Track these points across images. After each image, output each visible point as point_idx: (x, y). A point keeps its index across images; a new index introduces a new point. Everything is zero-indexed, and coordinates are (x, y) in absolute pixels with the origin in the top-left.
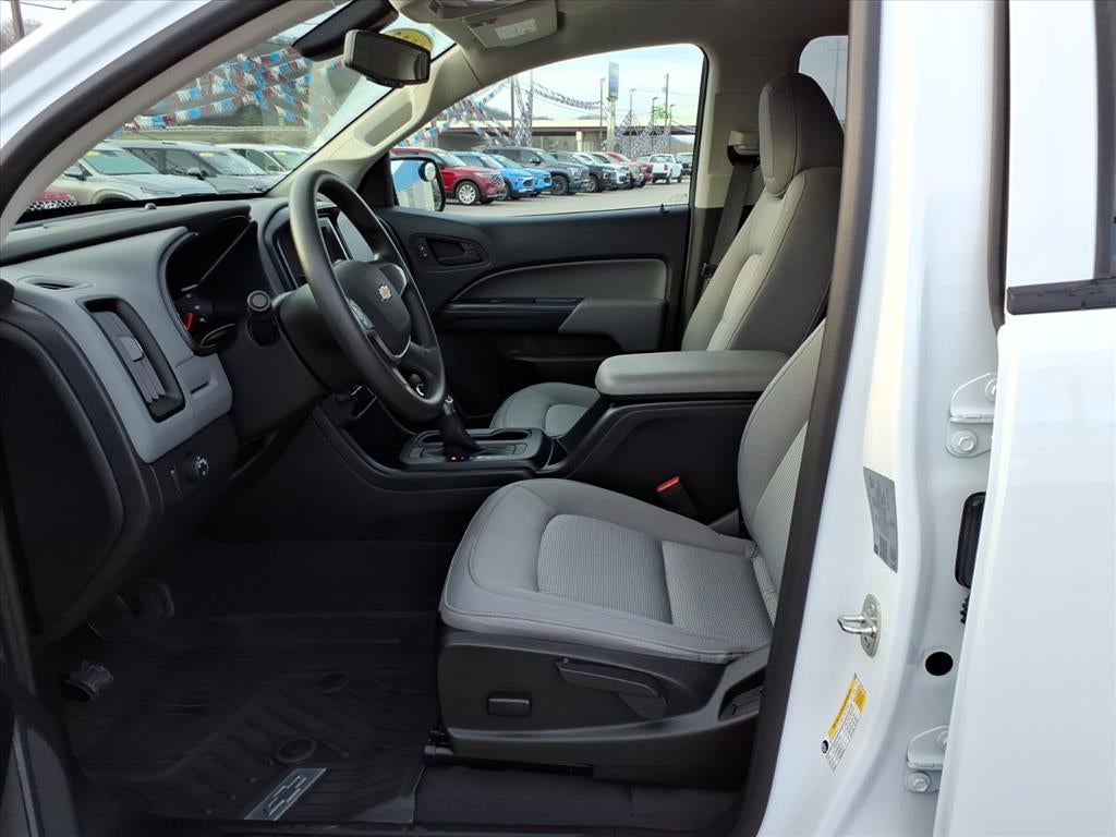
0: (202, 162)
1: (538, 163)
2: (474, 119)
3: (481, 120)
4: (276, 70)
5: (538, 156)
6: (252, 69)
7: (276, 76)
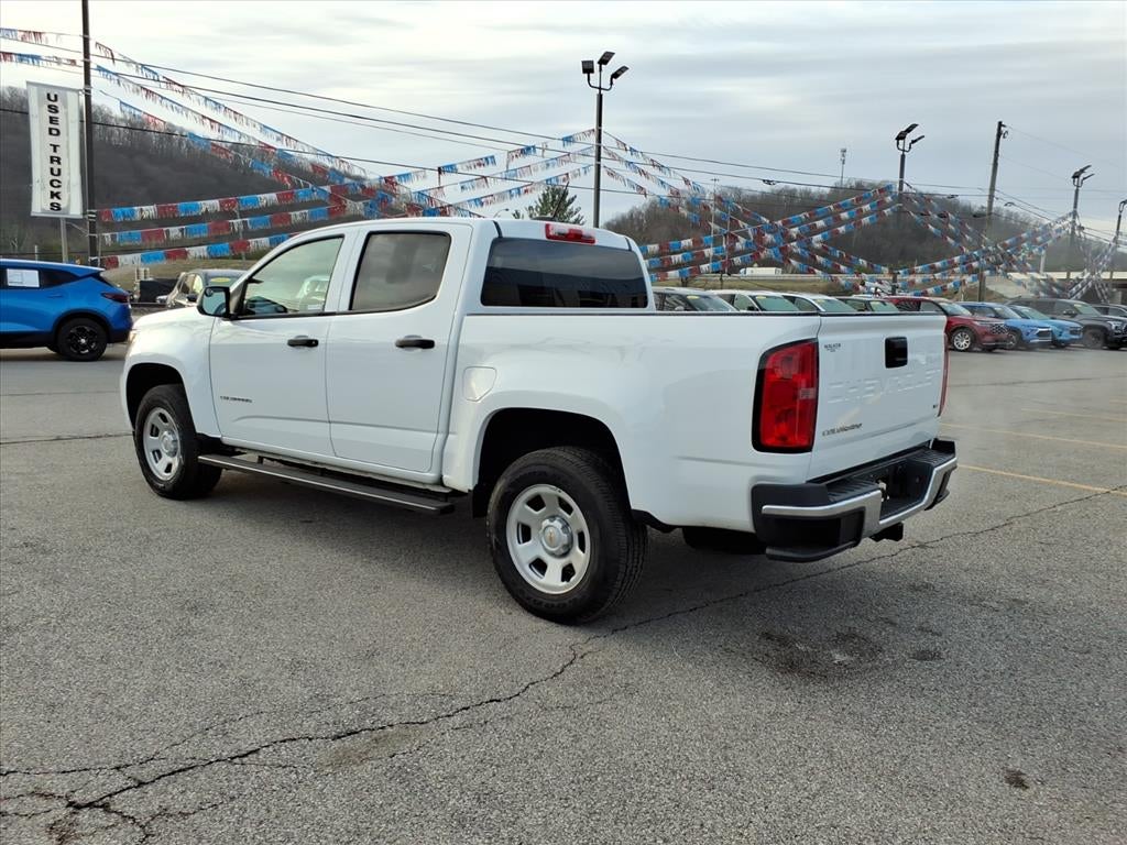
1: (1073, 316)
2: (1014, 271)
3: (1021, 272)
4: (794, 231)
5: (1075, 308)
6: (773, 230)
7: (795, 235)
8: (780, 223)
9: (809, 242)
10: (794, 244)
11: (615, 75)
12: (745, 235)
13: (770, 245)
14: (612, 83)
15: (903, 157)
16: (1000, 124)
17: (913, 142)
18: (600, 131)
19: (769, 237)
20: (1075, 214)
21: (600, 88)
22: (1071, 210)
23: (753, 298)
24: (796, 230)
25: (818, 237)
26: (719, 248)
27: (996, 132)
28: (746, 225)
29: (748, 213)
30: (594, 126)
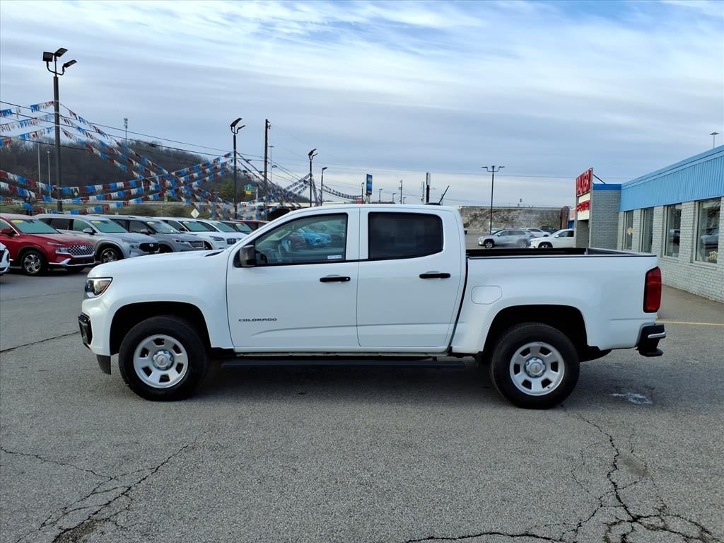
0: (148, 226)
4: (182, 179)
6: (170, 177)
7: (182, 182)
8: (173, 173)
9: (191, 186)
10: (183, 187)
11: (66, 65)
12: (154, 180)
13: (170, 188)
14: (63, 70)
15: (235, 137)
16: (267, 121)
17: (239, 128)
18: (58, 103)
19: (168, 183)
20: (311, 175)
21: (56, 73)
22: (309, 172)
23: (182, 222)
24: (183, 178)
25: (195, 183)
26: (140, 189)
27: (265, 125)
28: (155, 174)
29: (155, 166)
30: (53, 99)
